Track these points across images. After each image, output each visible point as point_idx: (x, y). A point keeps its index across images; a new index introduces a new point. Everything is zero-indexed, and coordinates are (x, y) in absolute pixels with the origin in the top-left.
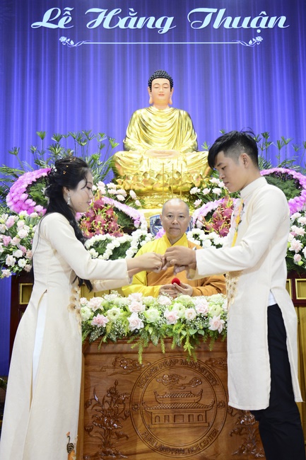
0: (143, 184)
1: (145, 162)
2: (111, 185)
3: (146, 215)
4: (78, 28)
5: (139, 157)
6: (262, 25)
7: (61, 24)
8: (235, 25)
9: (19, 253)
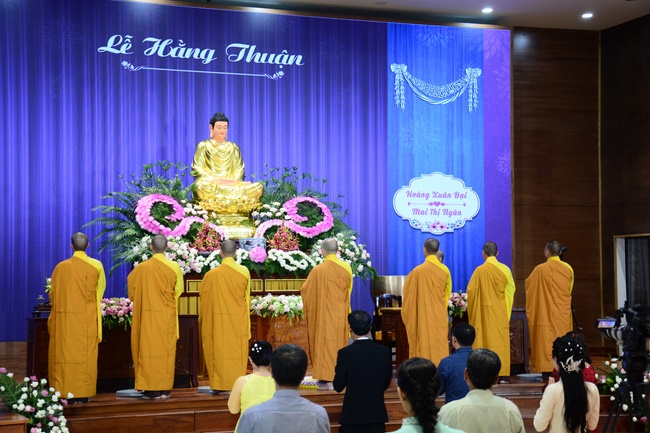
7: (123, 50)
8: (263, 61)
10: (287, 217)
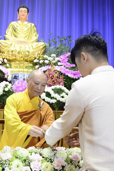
0: (11, 56)
1: (13, 46)
5: (10, 43)
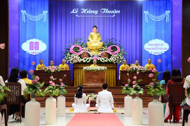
2: (86, 48)
3: (92, 53)
4: (79, 13)
6: (115, 12)
7: (76, 12)
8: (110, 13)
9: (75, 60)
10: (108, 50)
